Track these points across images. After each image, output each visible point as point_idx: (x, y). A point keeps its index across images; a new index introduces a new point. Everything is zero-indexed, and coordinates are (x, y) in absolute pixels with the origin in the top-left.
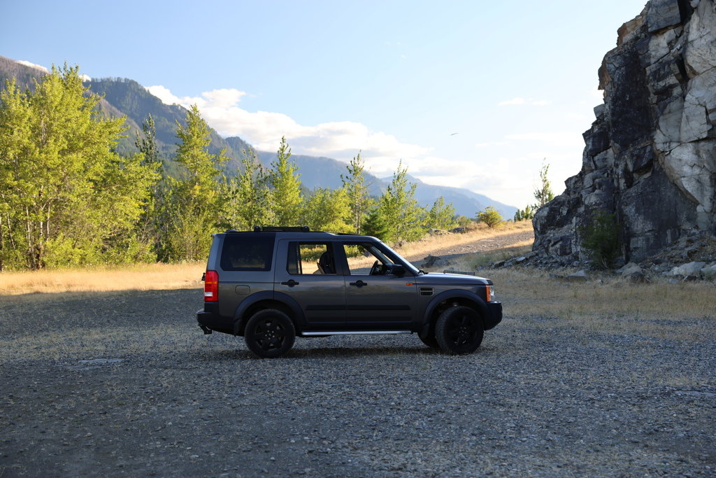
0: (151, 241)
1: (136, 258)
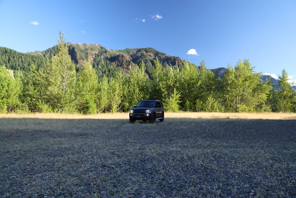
0: (270, 106)
1: (265, 111)
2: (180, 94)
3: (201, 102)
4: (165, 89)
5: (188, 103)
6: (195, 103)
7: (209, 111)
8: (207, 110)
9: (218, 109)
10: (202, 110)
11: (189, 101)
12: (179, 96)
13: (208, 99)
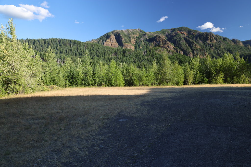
2: (224, 74)
3: (237, 78)
4: (215, 71)
5: (228, 79)
6: (233, 79)
7: (242, 83)
8: (241, 83)
9: (248, 82)
10: (237, 83)
11: (229, 78)
12: (223, 76)
13: (242, 76)
